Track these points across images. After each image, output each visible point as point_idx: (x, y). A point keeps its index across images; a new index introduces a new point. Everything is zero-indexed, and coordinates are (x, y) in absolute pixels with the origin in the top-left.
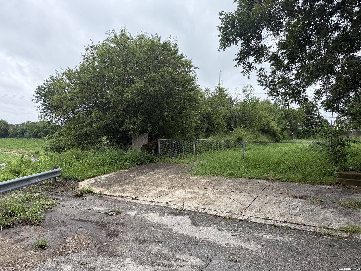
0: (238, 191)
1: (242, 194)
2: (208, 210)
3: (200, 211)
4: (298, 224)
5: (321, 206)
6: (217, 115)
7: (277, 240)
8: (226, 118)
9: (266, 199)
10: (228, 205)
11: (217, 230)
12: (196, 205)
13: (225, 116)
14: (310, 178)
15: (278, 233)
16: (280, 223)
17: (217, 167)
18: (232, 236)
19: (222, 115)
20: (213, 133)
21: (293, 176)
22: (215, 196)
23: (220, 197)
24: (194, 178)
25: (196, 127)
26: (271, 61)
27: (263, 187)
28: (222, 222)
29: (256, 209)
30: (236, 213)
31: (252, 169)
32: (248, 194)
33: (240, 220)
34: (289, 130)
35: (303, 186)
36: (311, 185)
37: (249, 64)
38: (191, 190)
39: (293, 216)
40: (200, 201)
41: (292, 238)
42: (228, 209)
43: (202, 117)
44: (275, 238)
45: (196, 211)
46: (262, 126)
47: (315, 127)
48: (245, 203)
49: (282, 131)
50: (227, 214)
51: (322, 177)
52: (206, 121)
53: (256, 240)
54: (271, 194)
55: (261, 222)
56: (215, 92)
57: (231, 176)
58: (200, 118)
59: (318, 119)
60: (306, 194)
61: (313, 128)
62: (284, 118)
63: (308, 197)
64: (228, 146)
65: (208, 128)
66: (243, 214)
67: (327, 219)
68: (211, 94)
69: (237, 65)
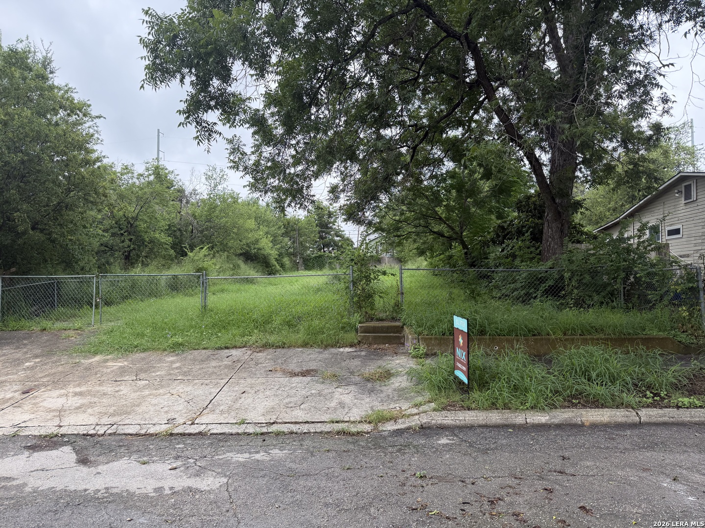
0: (190, 378)
1: (197, 381)
2: (120, 427)
3: (101, 432)
4: (296, 423)
5: (335, 384)
6: (150, 222)
7: (258, 461)
8: (171, 230)
9: (243, 385)
10: (166, 409)
11: (138, 464)
12: (93, 420)
13: (169, 225)
14: (321, 337)
15: (261, 447)
16: (266, 427)
17: (147, 333)
18: (170, 469)
19: (163, 223)
20: (143, 261)
21: (294, 337)
22: (138, 393)
23: (150, 395)
24: (90, 361)
25: (103, 248)
26: (252, 126)
27: (239, 362)
28: (151, 446)
29: (222, 408)
30: (182, 421)
31: (220, 331)
32: (209, 381)
33: (190, 435)
34: (292, 255)
35: (308, 352)
36: (321, 350)
37: (209, 125)
38: (83, 389)
39: (288, 410)
40: (103, 410)
41: (284, 452)
42: (166, 416)
43: (116, 226)
44: (253, 458)
45: (92, 432)
46: (244, 247)
47: (333, 249)
48: (201, 400)
49: (279, 256)
50: (162, 428)
51: (338, 335)
52: (126, 234)
53: (219, 468)
54: (252, 375)
55: (231, 431)
56: (146, 173)
57: (176, 347)
58: (112, 227)
59: (337, 236)
60: (313, 366)
61: (330, 252)
62: (283, 234)
63: (315, 371)
64: (175, 286)
65: (131, 250)
66: (195, 422)
67: (342, 405)
68: (138, 179)
69: (183, 124)
